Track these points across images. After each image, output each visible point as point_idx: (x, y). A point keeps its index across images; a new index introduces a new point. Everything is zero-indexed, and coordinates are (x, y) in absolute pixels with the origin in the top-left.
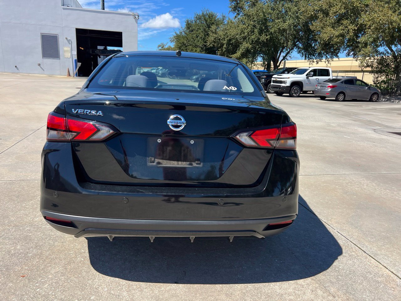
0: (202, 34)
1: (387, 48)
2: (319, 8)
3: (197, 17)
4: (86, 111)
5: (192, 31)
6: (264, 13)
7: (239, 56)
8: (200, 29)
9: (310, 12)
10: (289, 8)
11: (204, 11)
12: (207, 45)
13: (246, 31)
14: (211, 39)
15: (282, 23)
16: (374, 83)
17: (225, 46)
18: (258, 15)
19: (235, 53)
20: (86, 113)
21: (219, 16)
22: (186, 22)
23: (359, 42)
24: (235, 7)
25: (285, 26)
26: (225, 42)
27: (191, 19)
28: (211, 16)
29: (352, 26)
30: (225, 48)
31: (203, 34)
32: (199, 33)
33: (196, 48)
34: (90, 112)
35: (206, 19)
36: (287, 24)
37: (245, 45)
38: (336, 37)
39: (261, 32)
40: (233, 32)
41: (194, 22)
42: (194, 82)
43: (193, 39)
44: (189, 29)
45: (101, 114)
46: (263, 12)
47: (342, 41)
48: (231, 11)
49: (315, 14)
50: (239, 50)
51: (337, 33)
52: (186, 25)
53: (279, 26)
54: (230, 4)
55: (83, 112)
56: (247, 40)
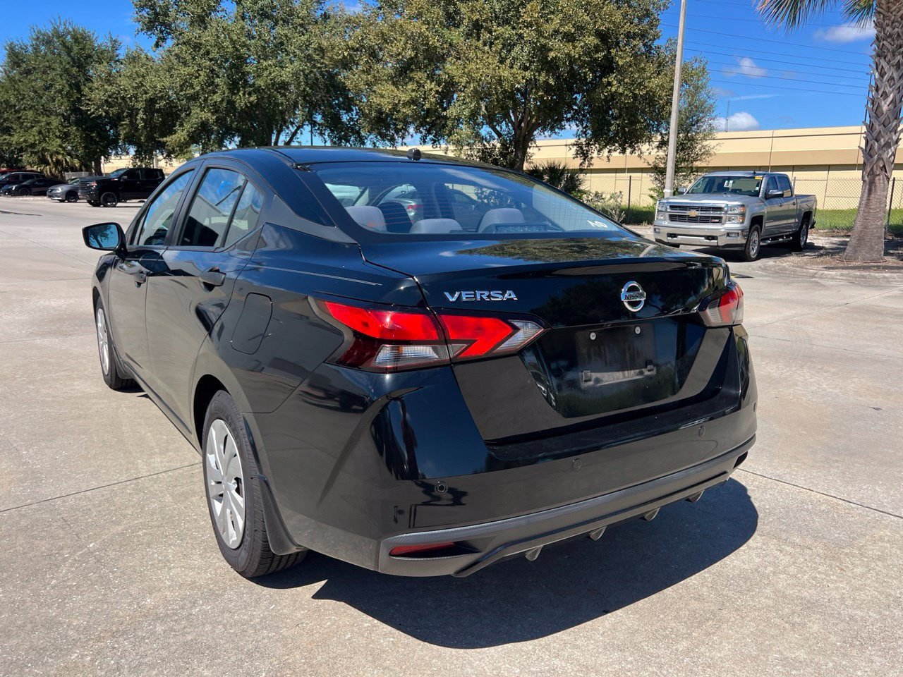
0: (61, 82)
1: (490, 130)
2: (357, 43)
3: (38, 38)
4: (481, 294)
5: (28, 72)
6: (234, 44)
7: (184, 139)
8: (54, 69)
9: (340, 49)
10: (286, 36)
11: (58, 24)
12: (88, 110)
13: (195, 82)
14: (98, 96)
15: (277, 68)
16: (479, 198)
17: (141, 115)
18: (218, 45)
19: (171, 132)
20: (481, 298)
21: (101, 40)
22: (6, 49)
23: (446, 118)
24: (150, 22)
25: (286, 75)
26: (140, 105)
27: (20, 41)
28: (80, 39)
29: (430, 85)
30: (142, 119)
31: (64, 82)
32: (52, 80)
33: (48, 116)
34: (490, 294)
35: (67, 44)
36: (289, 72)
37: (199, 115)
38: (405, 105)
39: (234, 87)
40: (159, 83)
41: (30, 49)
42: (62, 201)
43: (36, 92)
44: (19, 66)
45: (513, 296)
46: (231, 40)
47: (416, 112)
48: (142, 30)
49: (351, 56)
50: (181, 125)
51: (405, 98)
52: (9, 57)
53: (270, 73)
54: (137, 13)
55: (473, 296)
56: (201, 104)
